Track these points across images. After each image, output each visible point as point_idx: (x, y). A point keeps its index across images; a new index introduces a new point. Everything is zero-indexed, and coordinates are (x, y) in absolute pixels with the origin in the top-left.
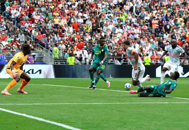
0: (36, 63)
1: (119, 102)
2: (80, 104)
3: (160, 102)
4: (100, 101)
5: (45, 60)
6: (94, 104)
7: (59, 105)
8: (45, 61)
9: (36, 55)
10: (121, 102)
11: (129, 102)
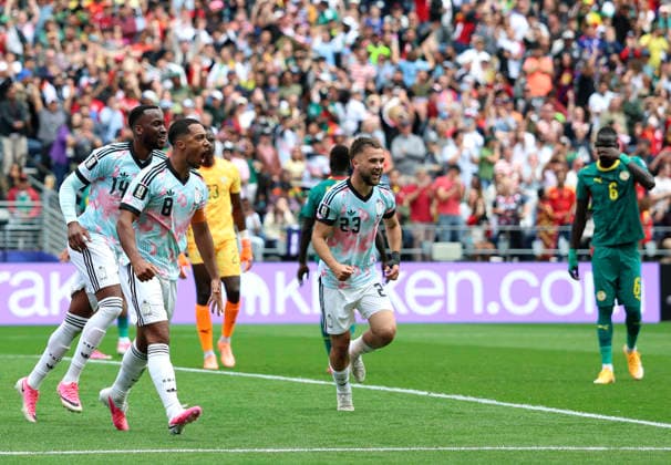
0: (9, 258)
1: (383, 444)
2: (205, 454)
3: (570, 444)
4: (294, 438)
5: (53, 243)
6: (268, 455)
7: (112, 455)
8: (53, 246)
9: (12, 221)
10: (388, 444)
11: (424, 444)
